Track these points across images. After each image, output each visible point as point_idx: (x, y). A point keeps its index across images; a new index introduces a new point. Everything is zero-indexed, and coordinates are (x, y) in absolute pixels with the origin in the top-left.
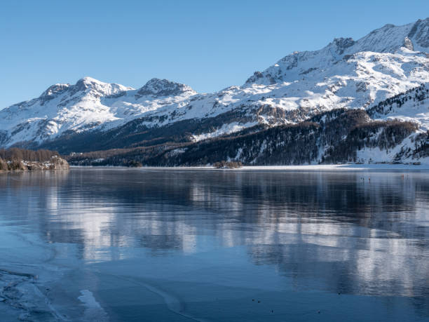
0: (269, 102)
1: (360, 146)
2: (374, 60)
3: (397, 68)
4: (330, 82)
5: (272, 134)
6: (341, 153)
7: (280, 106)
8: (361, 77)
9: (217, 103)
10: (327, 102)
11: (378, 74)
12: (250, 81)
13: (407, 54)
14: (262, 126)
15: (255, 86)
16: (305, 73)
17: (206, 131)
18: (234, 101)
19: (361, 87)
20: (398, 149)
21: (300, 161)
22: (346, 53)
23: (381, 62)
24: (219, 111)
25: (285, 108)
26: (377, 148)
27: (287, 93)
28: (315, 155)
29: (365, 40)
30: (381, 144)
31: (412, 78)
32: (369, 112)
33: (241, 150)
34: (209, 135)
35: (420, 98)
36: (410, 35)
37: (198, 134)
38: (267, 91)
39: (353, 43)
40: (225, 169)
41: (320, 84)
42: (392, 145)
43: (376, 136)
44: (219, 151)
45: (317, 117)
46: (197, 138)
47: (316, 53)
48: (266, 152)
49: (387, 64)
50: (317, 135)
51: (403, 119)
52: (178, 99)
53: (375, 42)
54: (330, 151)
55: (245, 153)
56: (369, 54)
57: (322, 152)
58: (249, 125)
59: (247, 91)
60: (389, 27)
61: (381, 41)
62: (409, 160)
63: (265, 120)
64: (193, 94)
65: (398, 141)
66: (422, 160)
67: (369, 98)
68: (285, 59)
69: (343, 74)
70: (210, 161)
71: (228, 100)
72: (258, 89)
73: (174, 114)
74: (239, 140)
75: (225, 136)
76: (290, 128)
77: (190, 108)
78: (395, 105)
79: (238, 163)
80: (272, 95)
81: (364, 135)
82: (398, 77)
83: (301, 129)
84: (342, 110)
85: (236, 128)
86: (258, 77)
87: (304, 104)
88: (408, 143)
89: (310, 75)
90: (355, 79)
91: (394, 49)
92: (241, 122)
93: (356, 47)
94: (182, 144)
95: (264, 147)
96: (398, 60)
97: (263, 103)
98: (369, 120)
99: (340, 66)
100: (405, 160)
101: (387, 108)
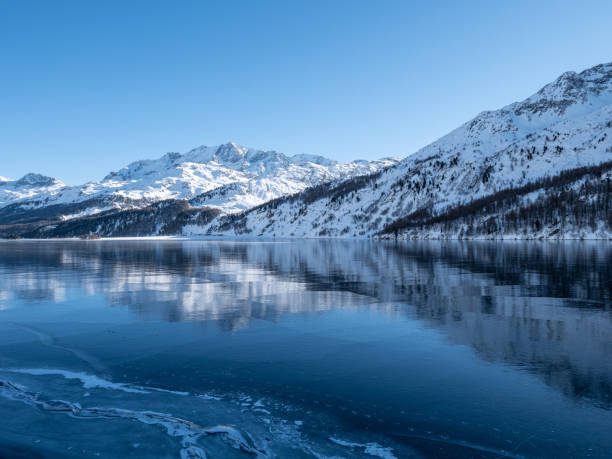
0: (121, 193)
1: (184, 224)
2: (194, 168)
3: (208, 174)
4: (164, 181)
5: (124, 215)
6: (172, 228)
7: (129, 196)
8: (185, 179)
9: (81, 193)
10: (163, 194)
11: (197, 178)
12: (107, 178)
13: (215, 165)
14: (116, 209)
15: (110, 181)
16: (148, 174)
17: (73, 212)
18: (95, 191)
19: (185, 186)
20: (209, 226)
21: (143, 233)
22: (176, 162)
23: (198, 170)
24: (83, 199)
25: (132, 198)
26: (196, 226)
27: (134, 188)
28: (154, 230)
29: (188, 155)
30: (199, 222)
31: (218, 180)
32: (191, 202)
33: (100, 227)
34: (76, 216)
35: (223, 194)
36: (217, 153)
37: (66, 214)
38: (119, 185)
39: (180, 156)
40: (87, 240)
41: (158, 182)
42: (205, 223)
43: (195, 217)
44: (84, 227)
45: (155, 204)
46: (66, 218)
47: (155, 161)
48: (119, 227)
49: (202, 171)
50: (155, 217)
51: (212, 207)
52: (50, 189)
53: (193, 156)
54: (164, 227)
55: (103, 228)
56: (190, 164)
57: (159, 228)
58: (106, 209)
59: (105, 185)
60: (203, 148)
61: (198, 156)
62: (216, 233)
63: (118, 205)
64: (63, 185)
65: (209, 221)
66: (224, 233)
67: (190, 192)
68: (133, 164)
69: (174, 176)
70: (77, 235)
71: (90, 191)
72: (113, 184)
73: (47, 200)
74: (98, 219)
75: (88, 216)
76: (136, 211)
77: (61, 196)
78: (207, 197)
79: (98, 235)
80: (124, 188)
81: (187, 217)
82: (209, 180)
83: (145, 212)
84: (173, 200)
85: (96, 211)
86: (113, 175)
87: (146, 196)
88: (215, 222)
89: (151, 176)
90: (181, 180)
91: (206, 162)
92: (100, 207)
93: (182, 159)
94: (54, 222)
95: (118, 224)
96: (209, 169)
97: (116, 194)
98: (190, 207)
99: (171, 170)
100: (213, 233)
101: (202, 199)
